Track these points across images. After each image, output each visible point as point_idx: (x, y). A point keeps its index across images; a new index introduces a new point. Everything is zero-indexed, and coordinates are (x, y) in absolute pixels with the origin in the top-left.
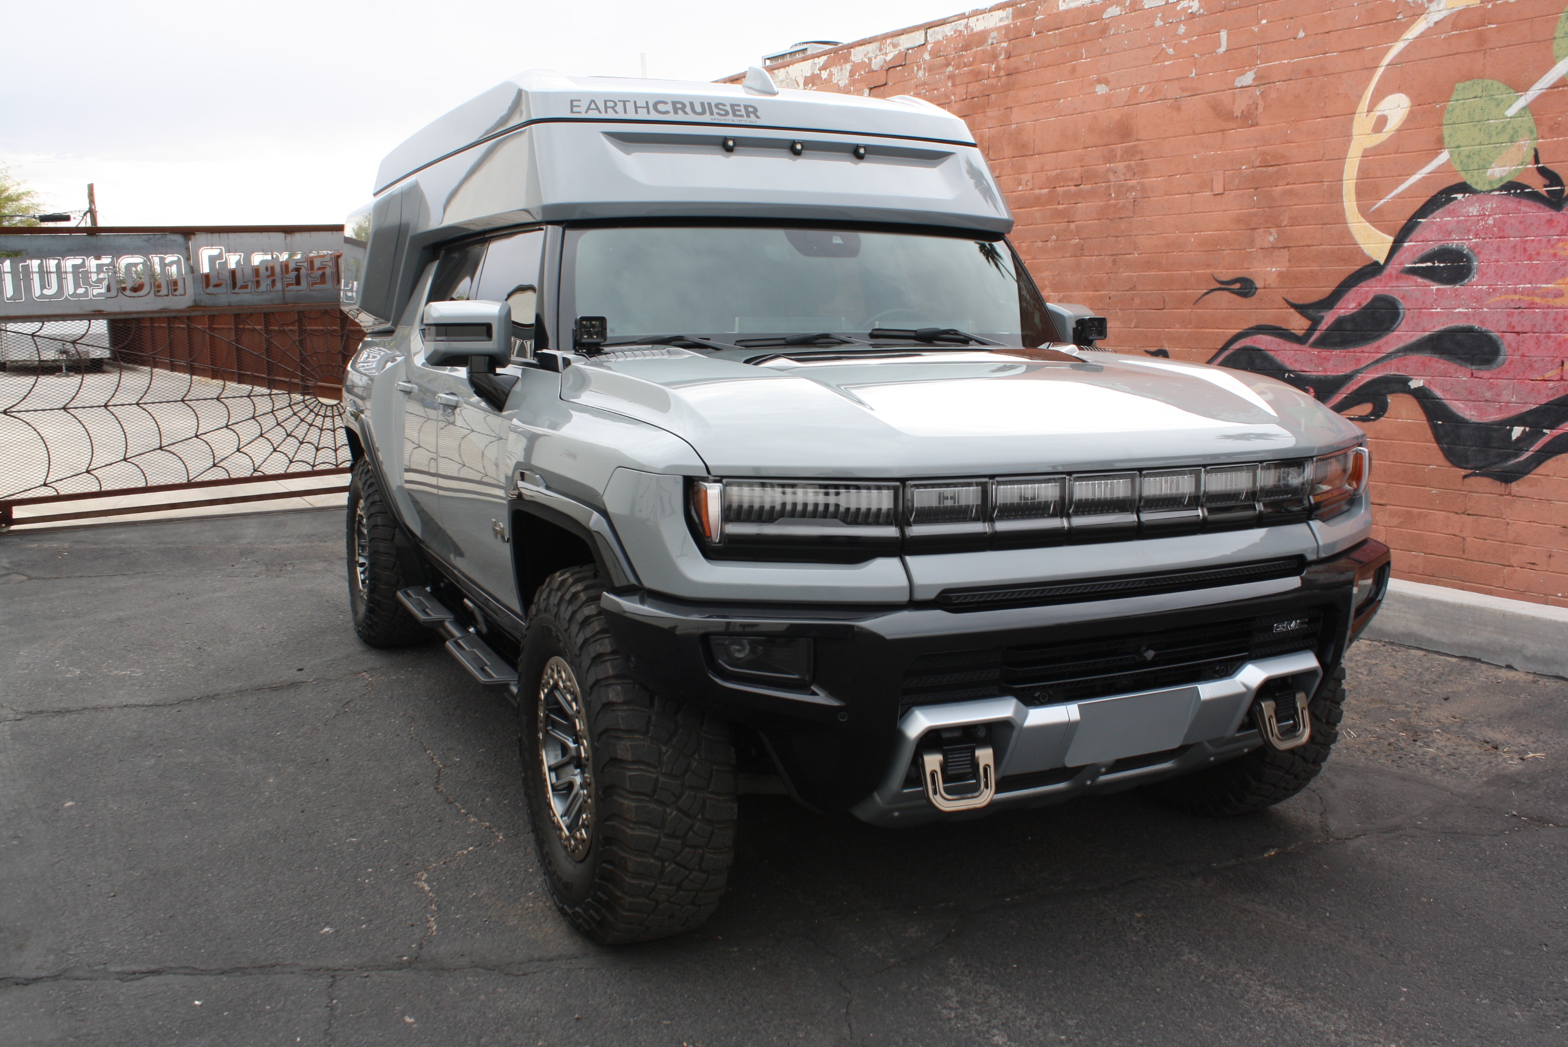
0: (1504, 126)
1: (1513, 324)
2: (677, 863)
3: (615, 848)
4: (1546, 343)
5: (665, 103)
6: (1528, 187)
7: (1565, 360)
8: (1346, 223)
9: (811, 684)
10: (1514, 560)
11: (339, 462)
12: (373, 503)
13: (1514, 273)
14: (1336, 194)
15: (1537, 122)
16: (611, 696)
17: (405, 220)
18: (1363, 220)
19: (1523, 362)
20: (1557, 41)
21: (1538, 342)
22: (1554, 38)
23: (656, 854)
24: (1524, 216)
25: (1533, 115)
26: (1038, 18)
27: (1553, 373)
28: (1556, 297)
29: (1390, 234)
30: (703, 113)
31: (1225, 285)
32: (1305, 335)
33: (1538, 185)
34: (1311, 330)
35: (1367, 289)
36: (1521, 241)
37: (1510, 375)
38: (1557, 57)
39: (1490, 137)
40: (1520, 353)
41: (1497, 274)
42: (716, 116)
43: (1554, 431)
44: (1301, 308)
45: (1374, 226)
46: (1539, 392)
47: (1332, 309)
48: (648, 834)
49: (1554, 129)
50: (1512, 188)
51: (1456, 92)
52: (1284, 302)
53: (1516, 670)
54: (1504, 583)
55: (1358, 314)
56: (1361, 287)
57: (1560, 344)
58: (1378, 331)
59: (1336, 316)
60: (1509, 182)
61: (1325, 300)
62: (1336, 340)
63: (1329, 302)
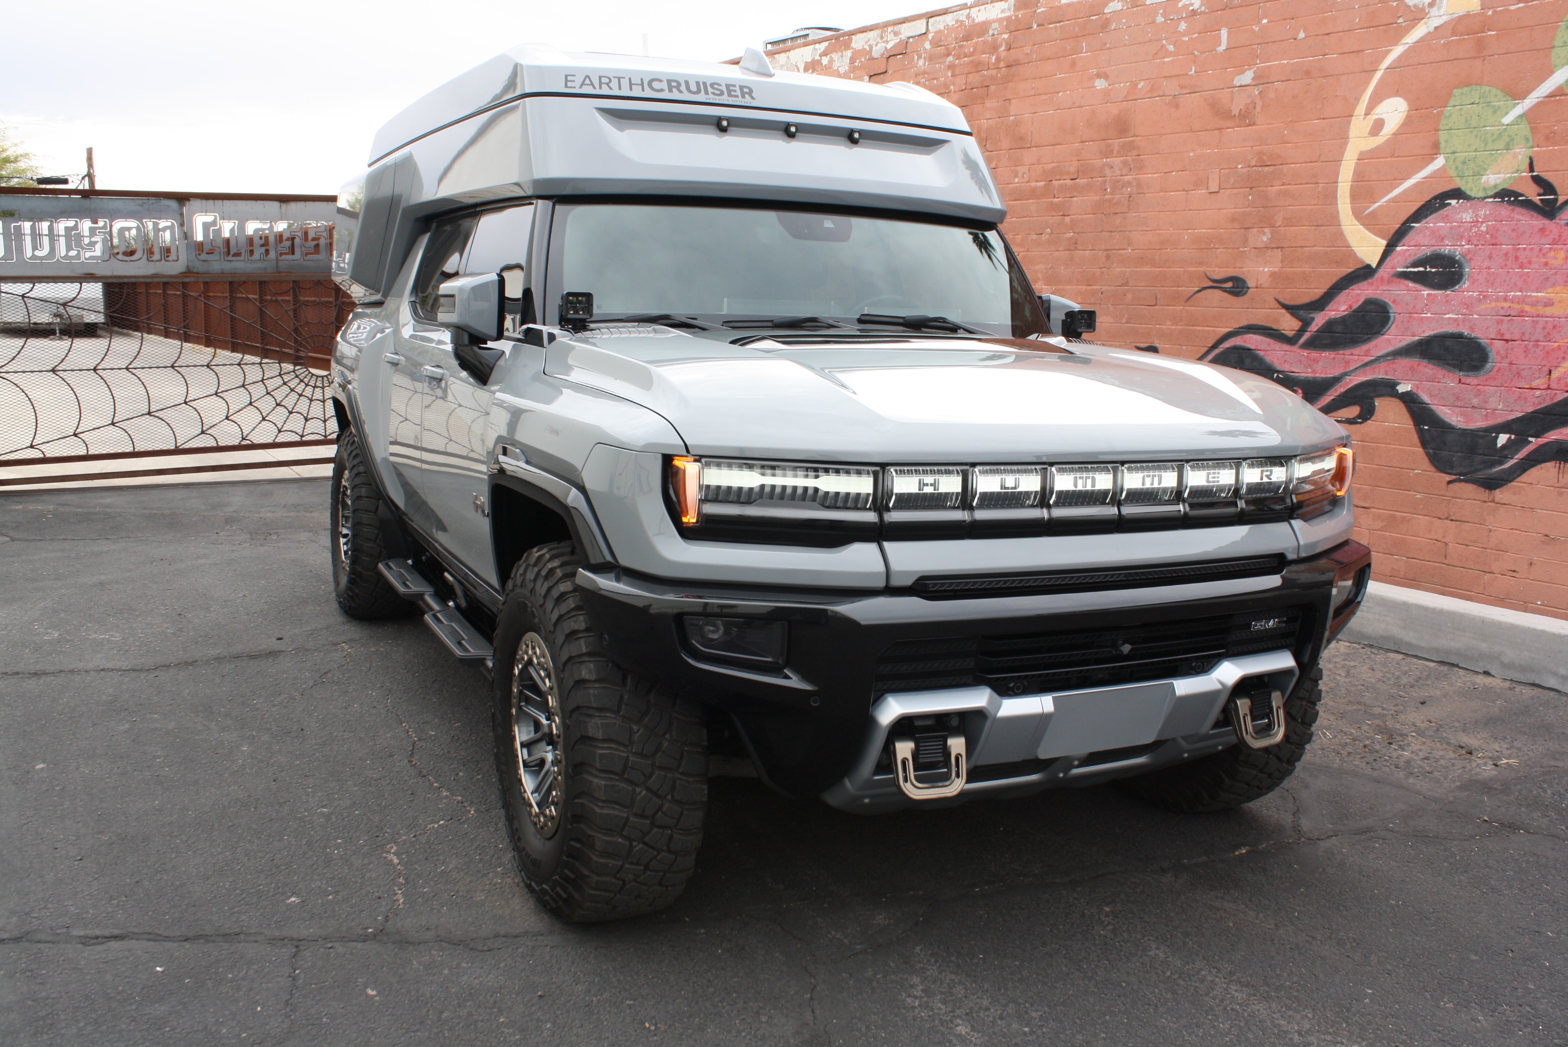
0: (1500, 134)
1: (1503, 331)
2: (645, 843)
3: (583, 826)
4: (1534, 352)
5: (660, 81)
6: (1522, 195)
7: (1553, 369)
8: (1340, 225)
9: (784, 668)
10: (1495, 567)
11: (328, 433)
12: (358, 474)
13: (1505, 281)
14: (1331, 196)
15: (1533, 130)
16: (583, 673)
17: (397, 191)
18: (1357, 223)
19: (1510, 370)
20: (1556, 50)
21: (1526, 351)
22: (1553, 47)
23: (625, 833)
24: (1517, 224)
25: (1529, 123)
26: (1039, 11)
27: (1540, 382)
28: (1546, 305)
29: (1383, 238)
30: (698, 92)
31: (1217, 284)
32: (1295, 336)
33: (1532, 193)
34: (1302, 331)
35: (1359, 292)
36: (1514, 249)
37: (1496, 383)
38: (1555, 66)
39: (1486, 144)
40: (1508, 360)
41: (1488, 281)
42: (711, 96)
43: (1539, 439)
44: (1292, 309)
45: (1367, 229)
46: (1526, 399)
47: (1323, 310)
48: (616, 813)
49: (1550, 138)
50: (1506, 195)
51: (1453, 99)
52: (1276, 302)
53: (1493, 676)
54: (1485, 589)
55: (1349, 316)
56: (1353, 290)
57: (1548, 353)
58: (1368, 334)
59: (1327, 318)
60: (1503, 190)
61: (1316, 302)
62: (1326, 342)
63: (1320, 304)
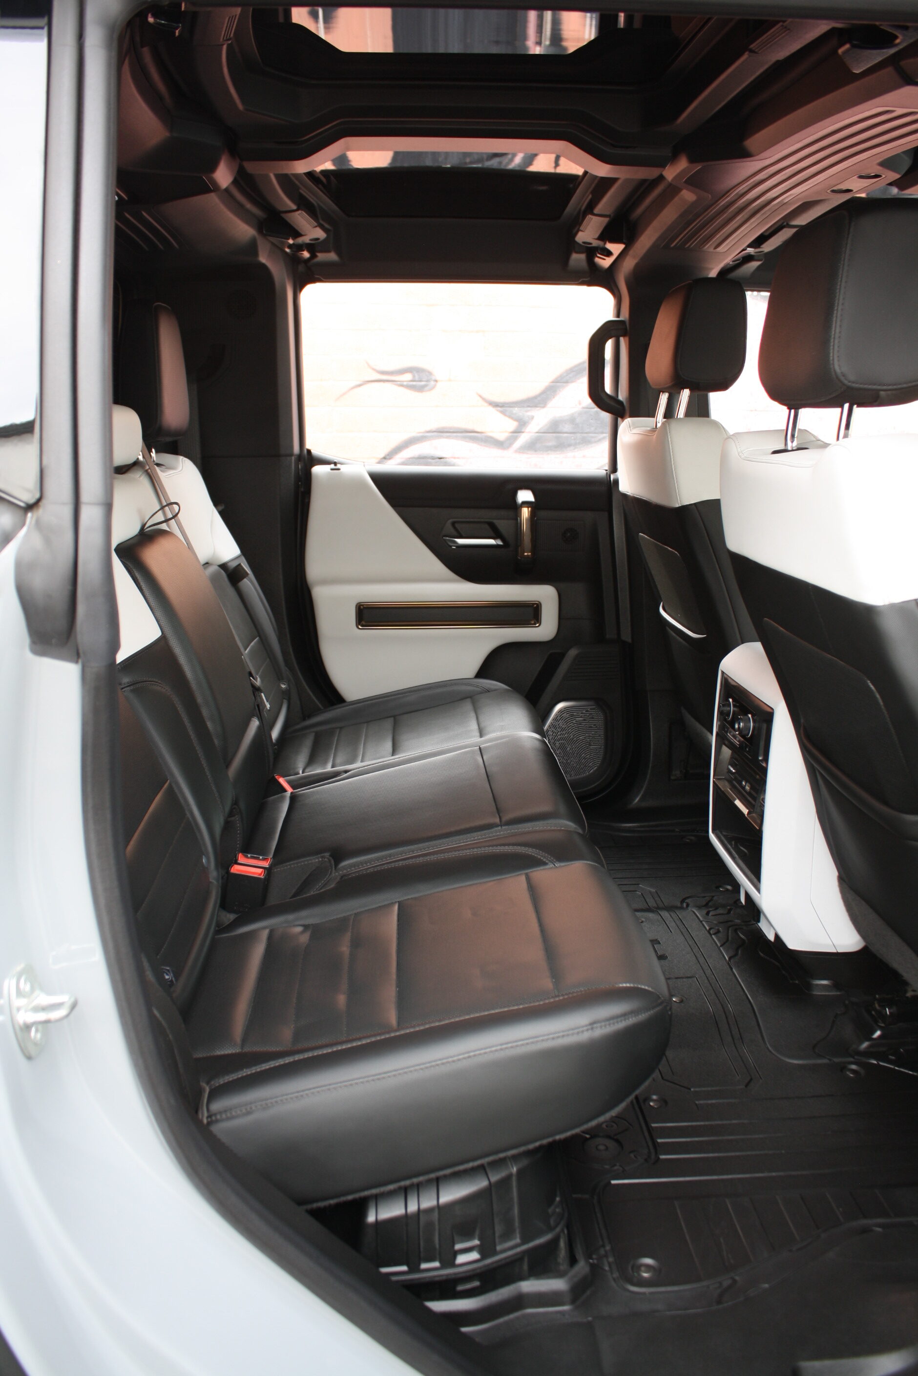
31: (387, 376)
32: (508, 439)
34: (517, 432)
44: (501, 407)
47: (544, 407)
52: (479, 398)
55: (580, 414)
59: (551, 416)
61: (535, 397)
62: (550, 444)
63: (539, 401)
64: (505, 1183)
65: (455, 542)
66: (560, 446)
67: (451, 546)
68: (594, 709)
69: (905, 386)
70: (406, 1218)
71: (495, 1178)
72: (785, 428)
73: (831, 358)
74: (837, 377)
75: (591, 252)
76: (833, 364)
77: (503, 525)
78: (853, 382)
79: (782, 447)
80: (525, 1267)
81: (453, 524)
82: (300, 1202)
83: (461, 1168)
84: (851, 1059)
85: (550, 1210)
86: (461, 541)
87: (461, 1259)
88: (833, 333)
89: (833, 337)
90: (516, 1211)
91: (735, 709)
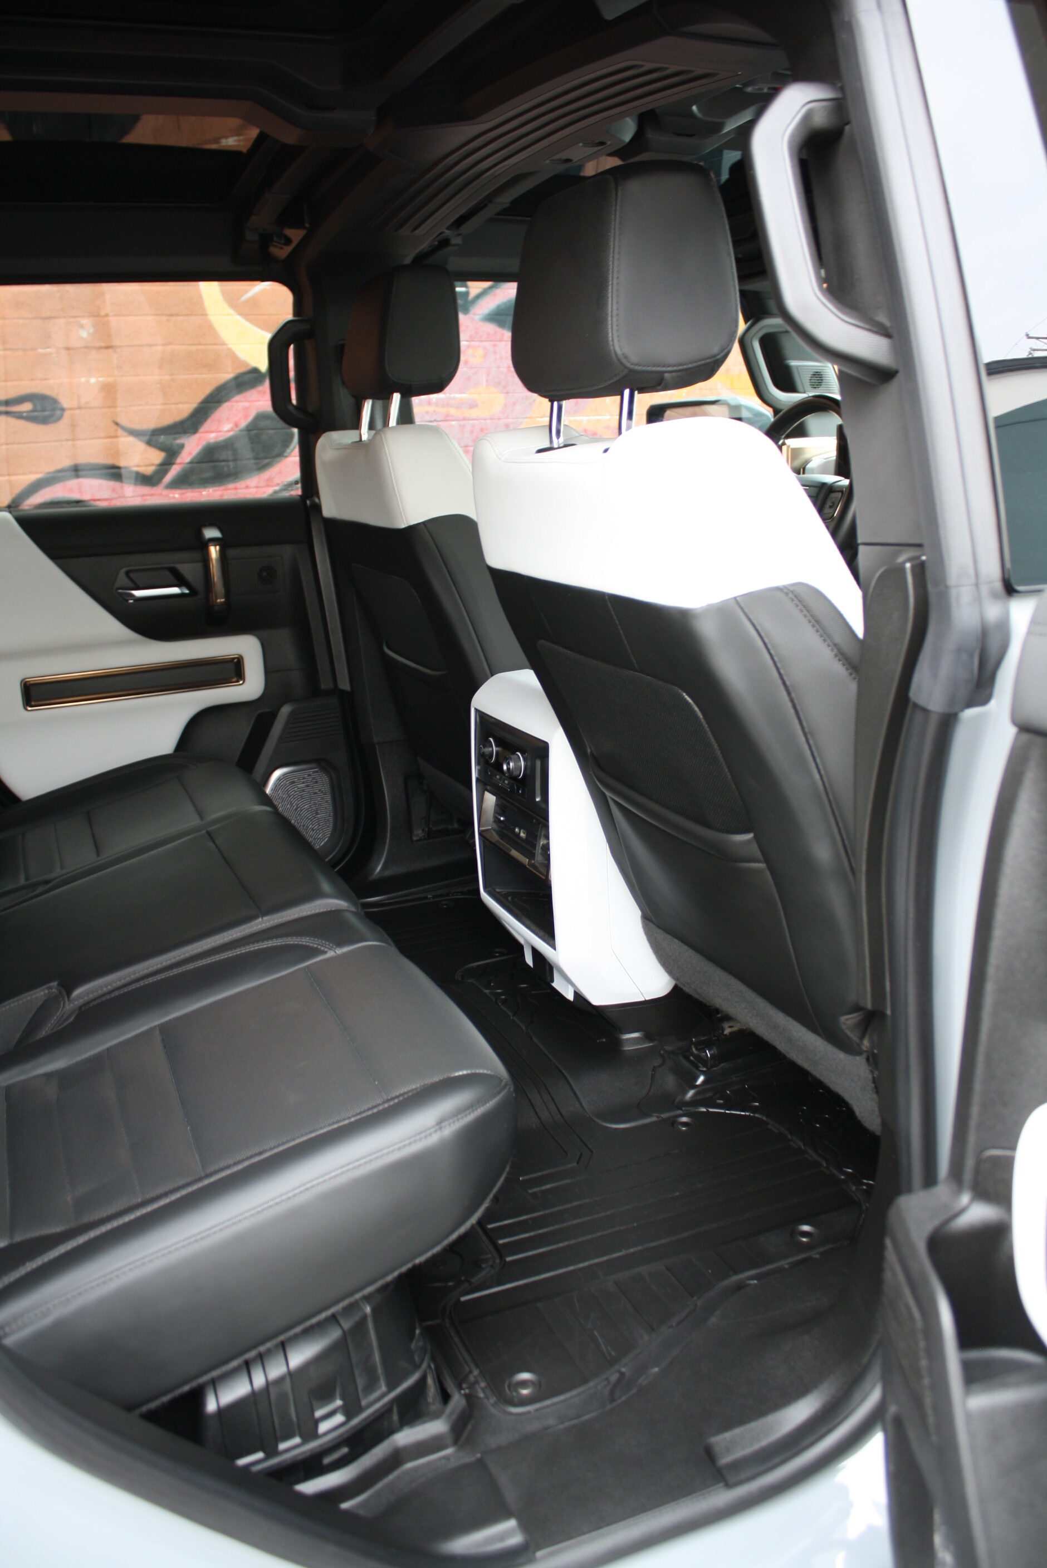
8: (206, 315)
18: (231, 311)
28: (472, 407)
29: (270, 332)
31: (4, 407)
32: (156, 473)
34: (166, 463)
35: (246, 404)
44: (146, 435)
45: (248, 320)
47: (196, 433)
52: (115, 427)
56: (237, 402)
58: (265, 458)
59: (204, 443)
61: (183, 421)
62: (207, 475)
63: (190, 424)
64: (360, 1326)
65: (132, 596)
66: (220, 477)
67: (127, 601)
68: (317, 772)
69: (690, 366)
70: (254, 1397)
71: (347, 1324)
72: (548, 423)
73: (610, 339)
74: (619, 360)
75: (266, 240)
76: (613, 345)
77: (189, 569)
78: (636, 365)
79: (547, 445)
80: (395, 1417)
81: (127, 573)
82: (130, 1408)
83: (314, 1321)
84: (680, 1112)
85: (413, 1346)
86: (138, 593)
87: (323, 1427)
88: (610, 310)
89: (610, 315)
90: (377, 1356)
91: (498, 749)
